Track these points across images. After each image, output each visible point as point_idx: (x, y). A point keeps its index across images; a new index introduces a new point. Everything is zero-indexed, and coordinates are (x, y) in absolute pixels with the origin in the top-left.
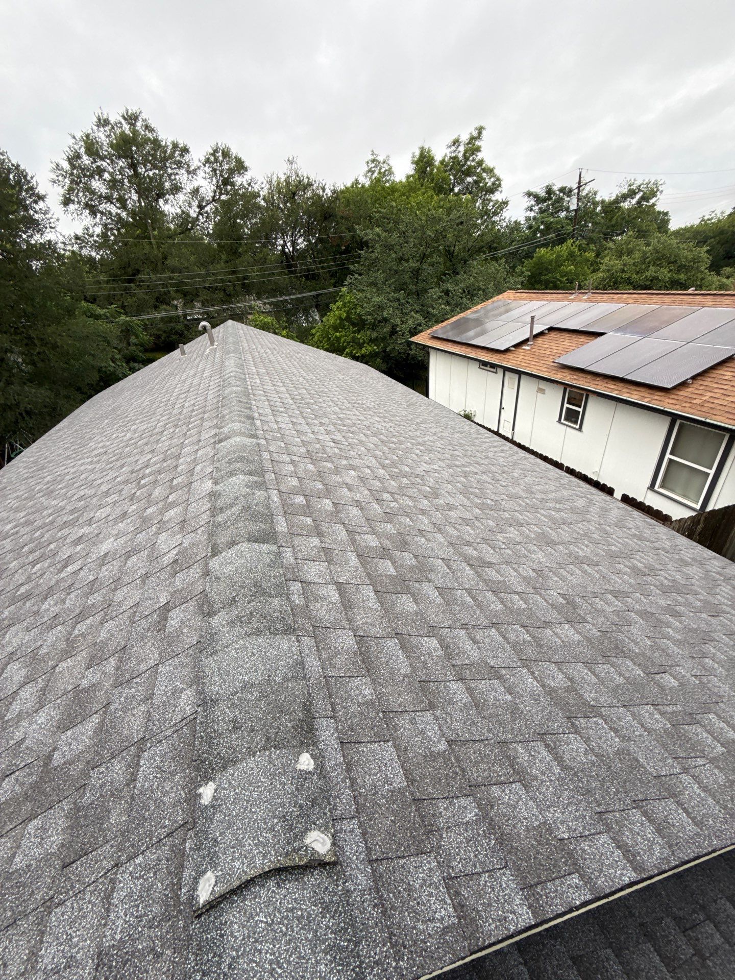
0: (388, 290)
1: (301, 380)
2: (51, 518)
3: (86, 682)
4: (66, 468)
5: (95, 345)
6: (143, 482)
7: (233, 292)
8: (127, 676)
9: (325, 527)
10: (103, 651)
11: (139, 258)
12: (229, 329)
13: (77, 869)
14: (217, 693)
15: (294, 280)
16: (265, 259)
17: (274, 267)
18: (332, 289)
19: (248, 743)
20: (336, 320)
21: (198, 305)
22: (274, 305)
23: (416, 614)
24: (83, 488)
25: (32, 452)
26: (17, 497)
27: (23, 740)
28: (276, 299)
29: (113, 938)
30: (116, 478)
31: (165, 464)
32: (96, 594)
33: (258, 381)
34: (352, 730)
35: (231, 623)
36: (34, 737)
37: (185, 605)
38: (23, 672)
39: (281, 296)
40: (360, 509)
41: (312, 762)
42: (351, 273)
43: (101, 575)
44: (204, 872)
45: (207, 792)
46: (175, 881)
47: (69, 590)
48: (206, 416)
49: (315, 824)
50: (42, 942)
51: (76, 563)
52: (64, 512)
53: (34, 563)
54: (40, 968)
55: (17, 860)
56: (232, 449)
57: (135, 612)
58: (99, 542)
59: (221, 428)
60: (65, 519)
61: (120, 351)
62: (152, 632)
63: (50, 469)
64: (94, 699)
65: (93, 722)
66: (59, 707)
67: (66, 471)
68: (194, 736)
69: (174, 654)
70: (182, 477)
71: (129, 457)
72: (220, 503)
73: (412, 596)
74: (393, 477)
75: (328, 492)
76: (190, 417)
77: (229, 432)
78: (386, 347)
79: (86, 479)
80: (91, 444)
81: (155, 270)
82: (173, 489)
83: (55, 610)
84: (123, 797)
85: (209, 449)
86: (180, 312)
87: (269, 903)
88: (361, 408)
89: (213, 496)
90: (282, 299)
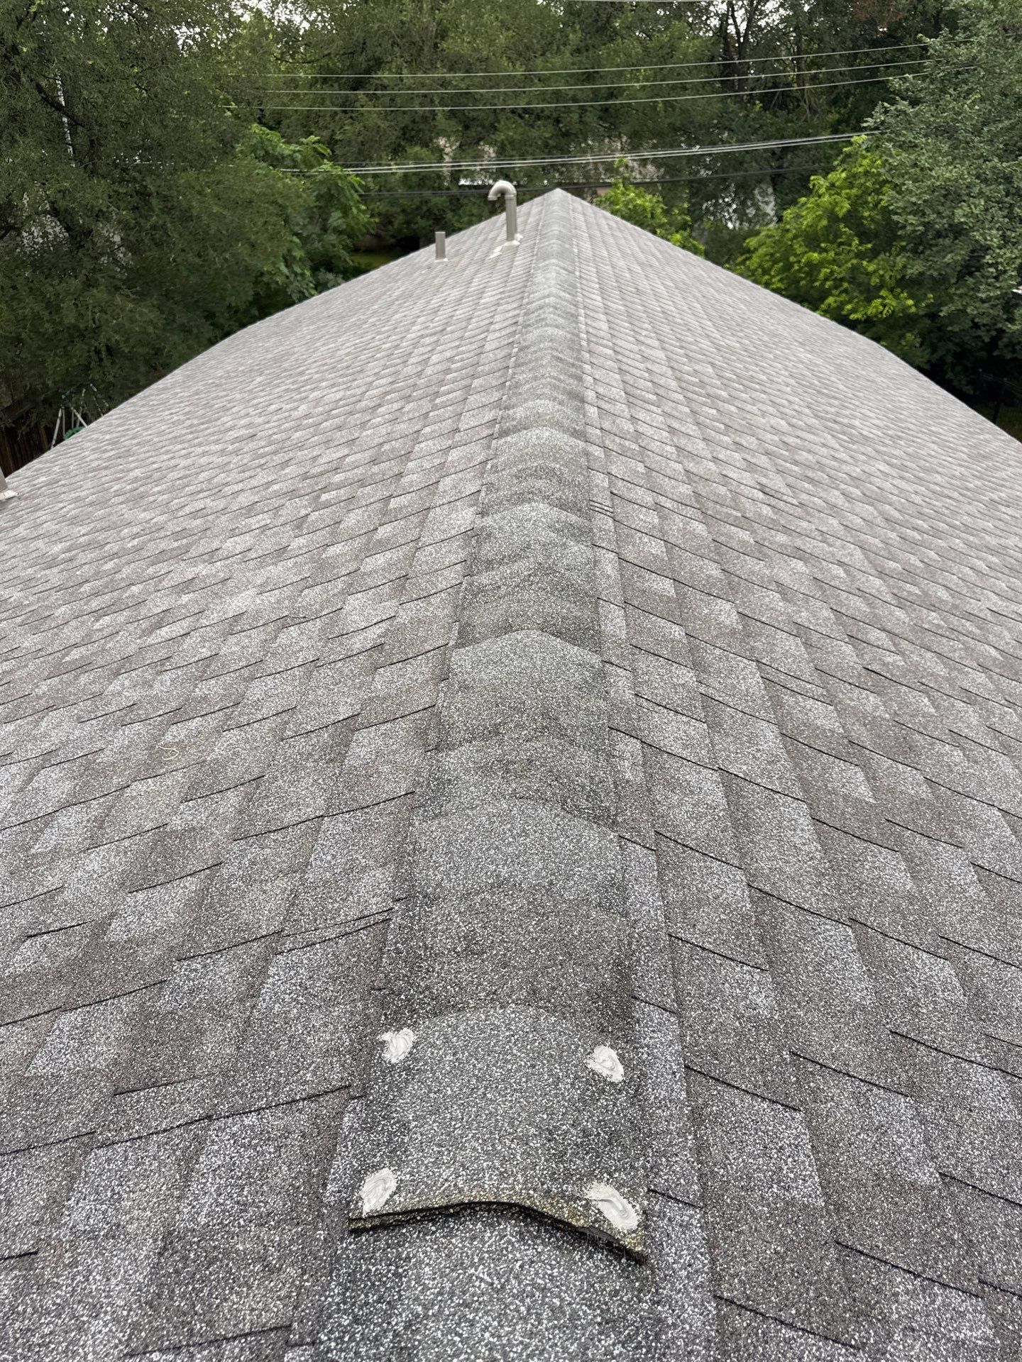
0: (985, 149)
1: (705, 344)
2: (136, 542)
3: (179, 822)
4: (173, 458)
5: (260, 222)
6: (324, 497)
7: (576, 127)
8: (260, 826)
9: (712, 655)
10: (216, 777)
11: (386, 33)
12: (555, 208)
13: (138, 1102)
14: (439, 885)
15: (733, 107)
16: (673, 49)
17: (690, 70)
18: (824, 138)
19: (491, 983)
20: (820, 218)
21: (491, 151)
22: (667, 166)
23: (911, 898)
24: (201, 495)
25: (110, 425)
26: (77, 499)
27: (61, 889)
28: (675, 153)
29: (193, 1220)
30: (269, 484)
31: (375, 469)
32: (213, 682)
33: (605, 326)
34: (715, 1055)
35: (485, 770)
36: (78, 889)
37: (389, 725)
38: (67, 786)
39: (690, 146)
40: (805, 644)
41: (621, 1069)
42: (890, 96)
43: (224, 651)
44: (376, 1168)
45: (398, 1044)
46: (315, 1171)
47: (160, 666)
48: (476, 383)
49: (610, 1174)
50: (70, 1189)
51: (178, 624)
52: (162, 534)
53: (99, 614)
54: (65, 1223)
55: (38, 1062)
56: (530, 450)
57: (286, 723)
58: (226, 594)
59: (507, 408)
60: (163, 545)
61: (305, 240)
62: (315, 761)
63: (142, 456)
64: (191, 851)
65: (185, 887)
66: (126, 853)
67: (173, 462)
68: (381, 949)
69: (355, 805)
70: (408, 497)
71: (301, 448)
72: (488, 551)
73: (906, 860)
74: (902, 602)
75: (732, 586)
76: (441, 383)
77: (526, 418)
78: (942, 304)
79: (209, 480)
80: (224, 419)
81: (414, 62)
82: (386, 516)
83: (134, 696)
84: (230, 1017)
85: (476, 448)
86: (446, 166)
87: (498, 1256)
88: (844, 433)
89: (474, 536)
90: (688, 152)
